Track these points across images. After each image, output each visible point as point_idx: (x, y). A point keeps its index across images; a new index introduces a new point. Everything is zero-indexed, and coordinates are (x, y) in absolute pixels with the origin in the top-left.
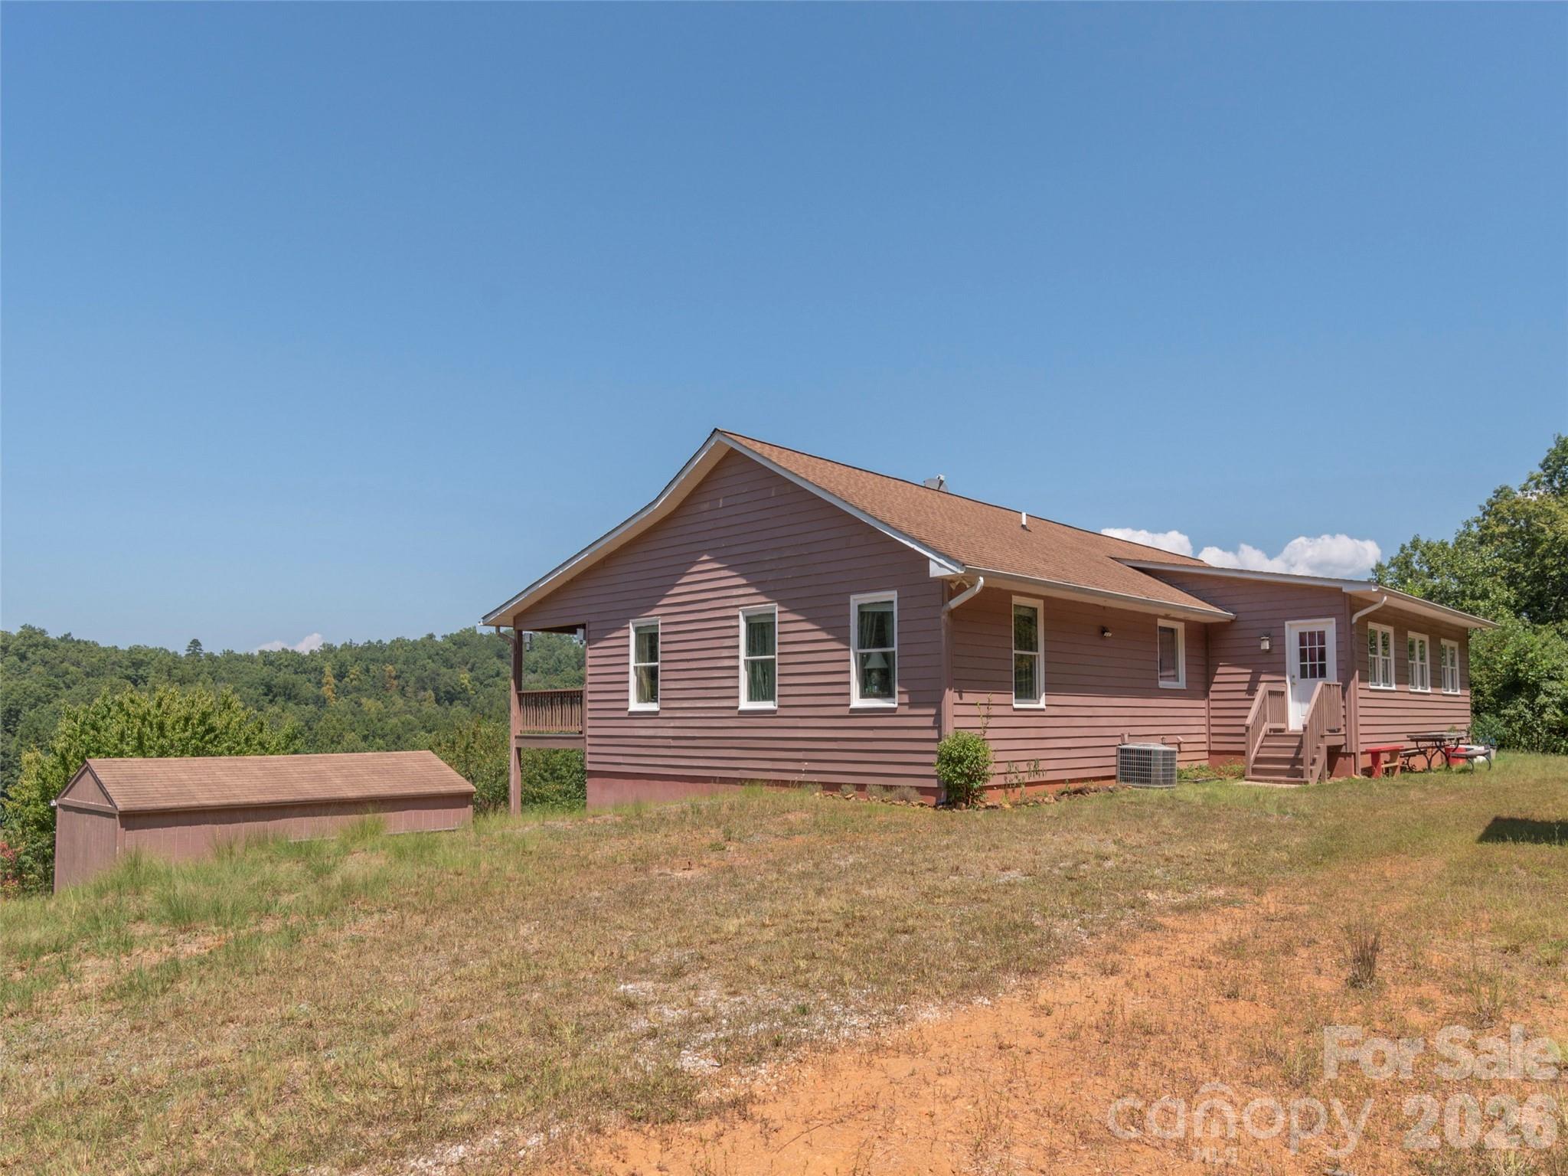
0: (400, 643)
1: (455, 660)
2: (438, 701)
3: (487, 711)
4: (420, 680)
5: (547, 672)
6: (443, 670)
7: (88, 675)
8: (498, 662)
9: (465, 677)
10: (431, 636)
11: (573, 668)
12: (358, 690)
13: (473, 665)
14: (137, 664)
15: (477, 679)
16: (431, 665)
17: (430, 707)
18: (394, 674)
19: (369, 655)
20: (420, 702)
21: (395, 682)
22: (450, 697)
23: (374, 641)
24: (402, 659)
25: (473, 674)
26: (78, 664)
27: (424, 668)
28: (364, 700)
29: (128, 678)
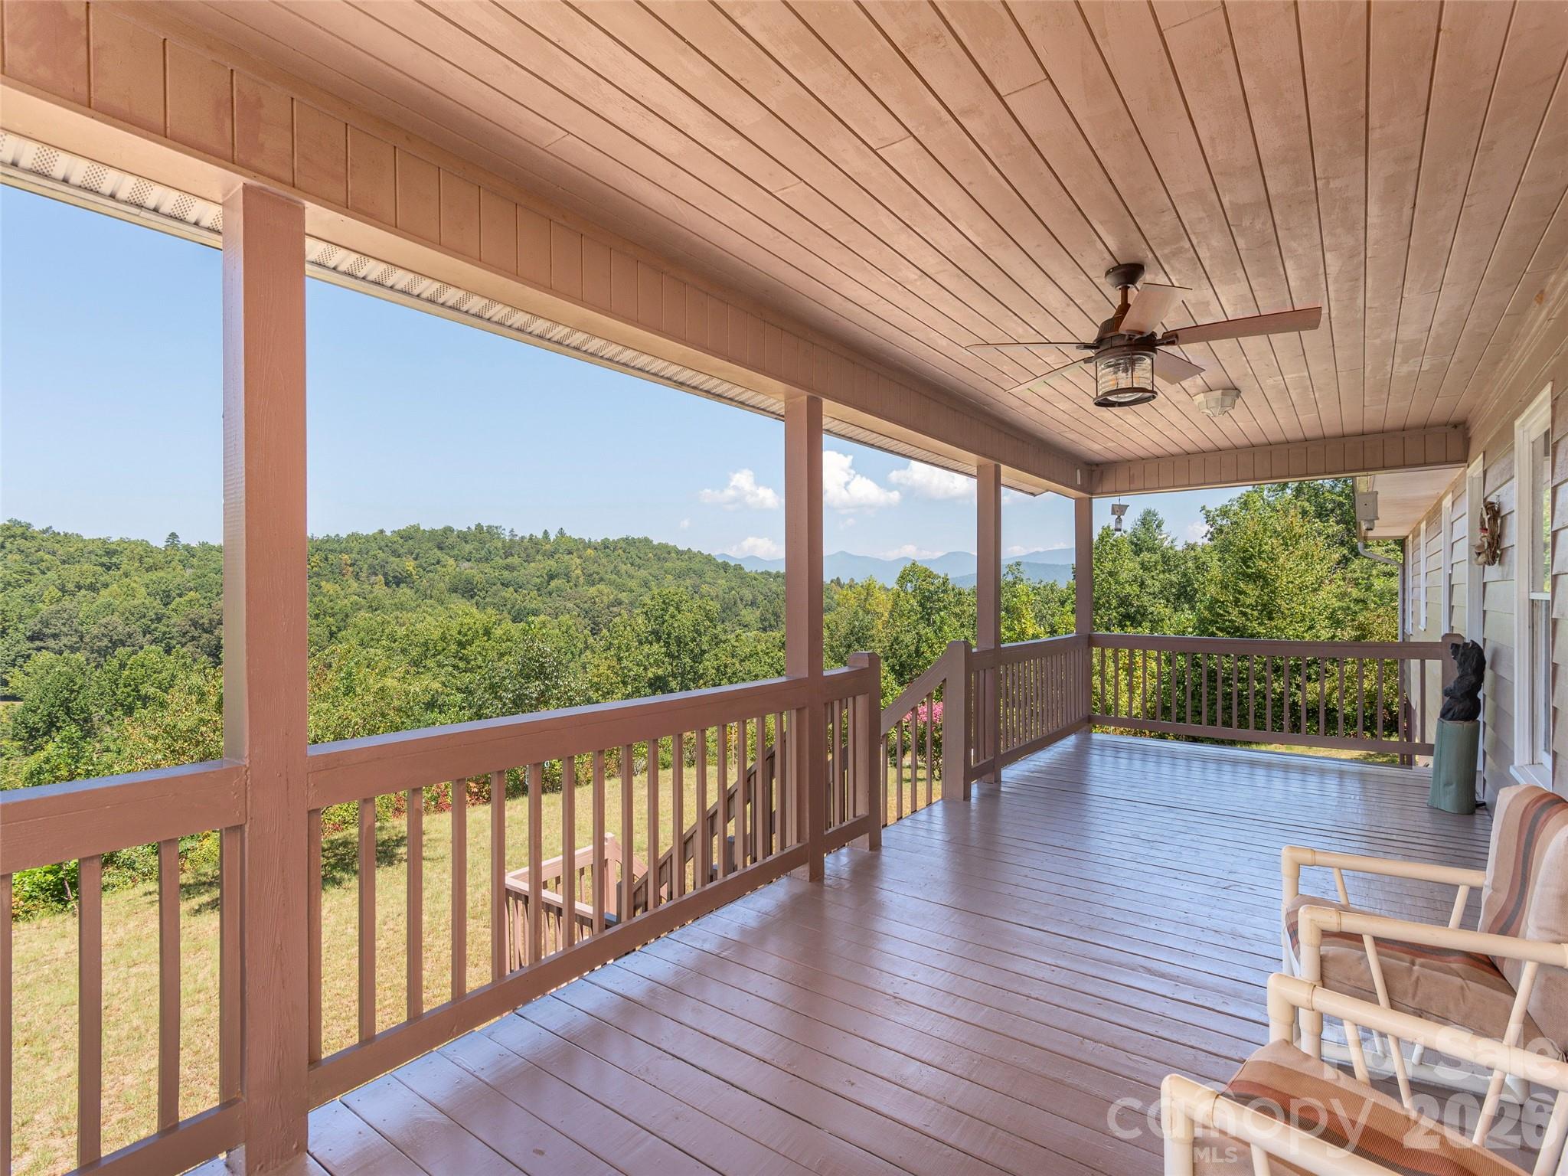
0: (354, 537)
1: (402, 551)
2: (387, 584)
3: (429, 592)
4: (371, 567)
5: (479, 560)
6: (392, 559)
7: (64, 562)
8: (439, 553)
9: (410, 565)
10: (382, 531)
11: (501, 557)
12: (318, 575)
13: (418, 555)
14: (110, 553)
15: (421, 566)
16: (381, 555)
17: (380, 590)
18: (349, 562)
19: (327, 546)
20: (372, 585)
21: (351, 569)
22: (397, 580)
23: (333, 535)
24: (356, 550)
25: (417, 562)
26: (54, 553)
27: (375, 557)
28: (323, 584)
29: (102, 565)
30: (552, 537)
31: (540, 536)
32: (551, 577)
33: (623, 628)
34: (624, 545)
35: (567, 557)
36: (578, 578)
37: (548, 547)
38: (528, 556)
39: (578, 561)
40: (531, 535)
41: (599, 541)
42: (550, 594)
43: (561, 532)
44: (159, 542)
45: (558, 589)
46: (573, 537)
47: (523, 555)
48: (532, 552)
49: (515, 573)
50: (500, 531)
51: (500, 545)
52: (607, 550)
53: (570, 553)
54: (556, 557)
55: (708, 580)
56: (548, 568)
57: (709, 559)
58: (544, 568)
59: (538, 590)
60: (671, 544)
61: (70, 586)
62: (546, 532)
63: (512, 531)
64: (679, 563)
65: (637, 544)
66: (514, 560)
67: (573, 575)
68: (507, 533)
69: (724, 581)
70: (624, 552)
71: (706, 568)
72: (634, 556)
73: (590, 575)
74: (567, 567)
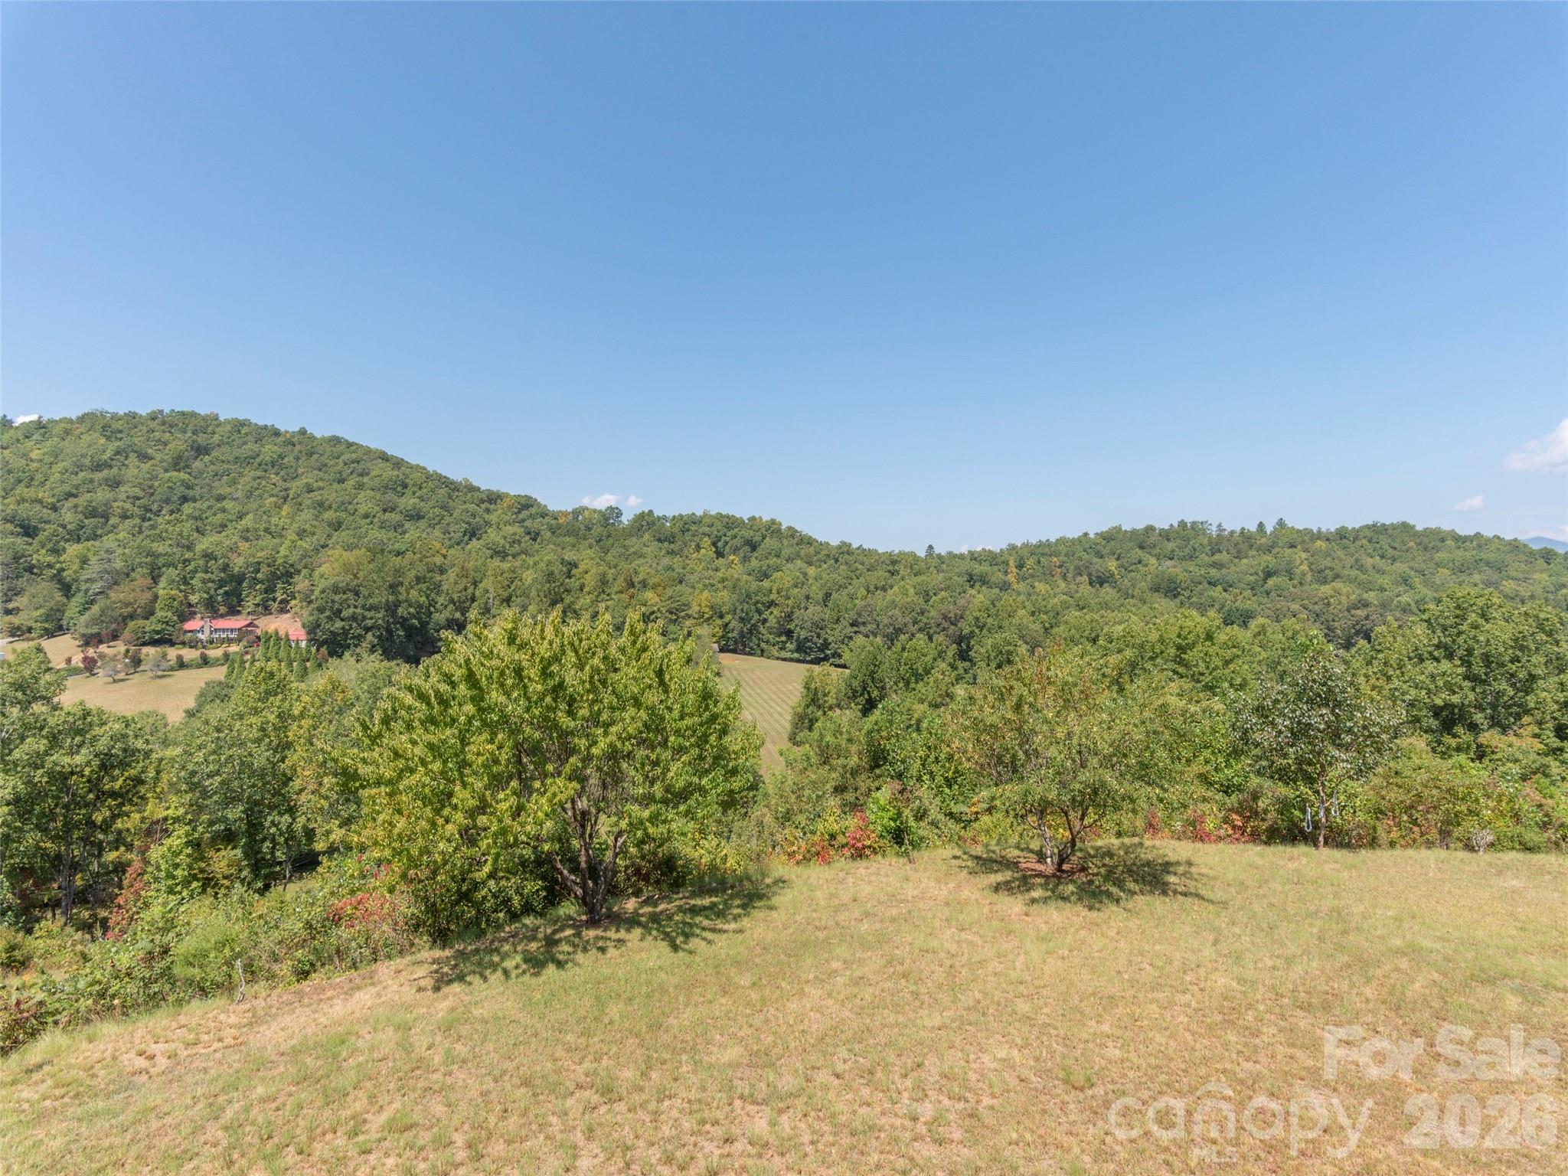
0: (1062, 541)
1: (1104, 552)
2: (1091, 584)
3: (1130, 591)
4: (1077, 568)
5: (1183, 559)
6: (1096, 560)
7: (868, 570)
8: (1140, 552)
9: (1112, 565)
10: (1086, 534)
11: (1207, 554)
12: (1032, 576)
13: (1119, 555)
14: (894, 563)
15: (1122, 566)
16: (1086, 556)
17: (1085, 590)
18: (1058, 564)
19: (1040, 550)
20: (1078, 585)
21: (1059, 570)
22: (1100, 581)
23: (1044, 540)
24: (1064, 553)
25: (1119, 562)
26: (863, 564)
27: (1080, 559)
28: (1036, 584)
29: (889, 571)
30: (1269, 529)
31: (1253, 528)
32: (1268, 574)
33: (1391, 639)
34: (1369, 534)
35: (1289, 551)
36: (1304, 575)
37: (1264, 540)
38: (1239, 552)
39: (1304, 555)
40: (1243, 529)
41: (1333, 530)
42: (1268, 593)
43: (1281, 523)
44: (922, 553)
45: (1278, 588)
46: (1296, 527)
47: (1233, 551)
48: (1244, 547)
49: (1224, 571)
50: (1205, 526)
51: (1205, 541)
52: (1344, 541)
53: (1292, 546)
54: (1275, 551)
55: (1514, 574)
56: (1263, 564)
57: (1515, 546)
58: (1260, 564)
59: (1252, 589)
60: (1446, 527)
61: (872, 588)
62: (1261, 525)
63: (1220, 525)
64: (1460, 553)
65: (1390, 531)
66: (1223, 557)
67: (1298, 571)
68: (1214, 528)
69: (1545, 576)
70: (1370, 541)
71: (1509, 558)
72: (1386, 547)
73: (1320, 572)
74: (1289, 562)
